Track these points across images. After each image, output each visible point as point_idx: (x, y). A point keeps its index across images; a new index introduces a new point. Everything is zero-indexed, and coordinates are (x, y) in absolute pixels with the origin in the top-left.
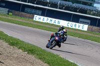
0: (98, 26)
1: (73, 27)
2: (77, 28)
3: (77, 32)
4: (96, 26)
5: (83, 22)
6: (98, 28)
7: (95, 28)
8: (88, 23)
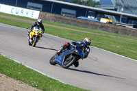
0: (53, 13)
1: (20, 14)
2: (25, 15)
3: (24, 20)
4: (50, 12)
5: (33, 7)
6: (54, 15)
7: (49, 15)
8: (39, 8)
